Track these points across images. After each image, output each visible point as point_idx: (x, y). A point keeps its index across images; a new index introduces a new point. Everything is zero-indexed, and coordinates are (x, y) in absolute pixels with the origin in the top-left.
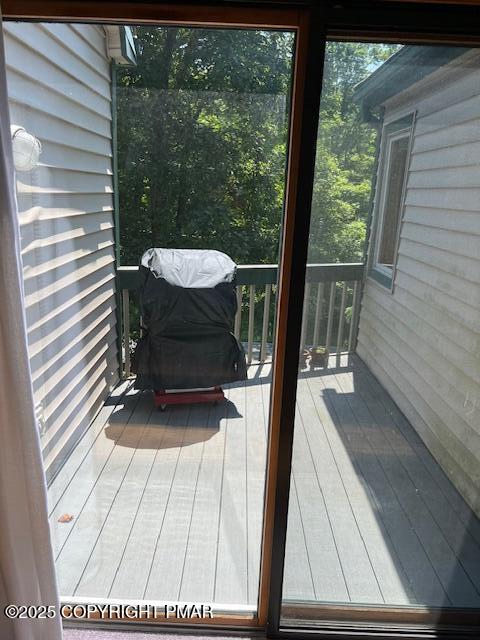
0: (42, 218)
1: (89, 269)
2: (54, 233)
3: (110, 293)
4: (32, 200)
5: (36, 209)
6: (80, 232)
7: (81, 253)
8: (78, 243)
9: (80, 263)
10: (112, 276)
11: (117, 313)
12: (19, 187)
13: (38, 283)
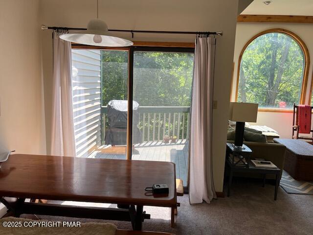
0: (78, 89)
1: (90, 105)
2: (80, 93)
3: (99, 114)
4: (75, 84)
5: (76, 87)
6: (88, 94)
7: (88, 100)
8: (86, 97)
9: (87, 103)
10: (99, 109)
11: (101, 121)
12: (73, 81)
13: (76, 106)
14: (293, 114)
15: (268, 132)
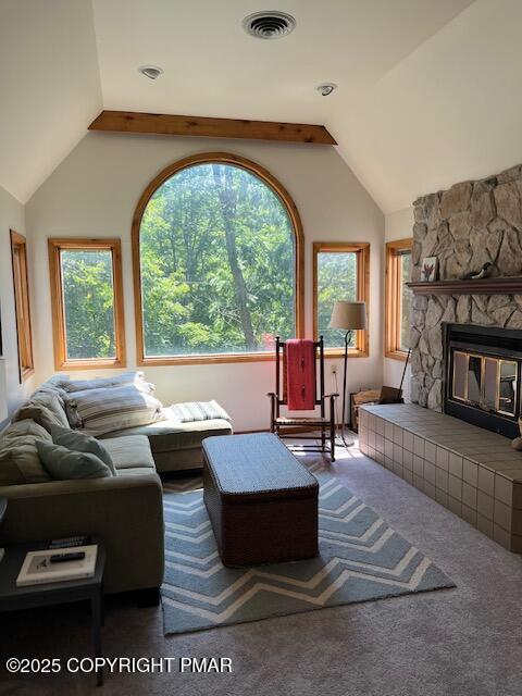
14: (274, 363)
15: (207, 418)
